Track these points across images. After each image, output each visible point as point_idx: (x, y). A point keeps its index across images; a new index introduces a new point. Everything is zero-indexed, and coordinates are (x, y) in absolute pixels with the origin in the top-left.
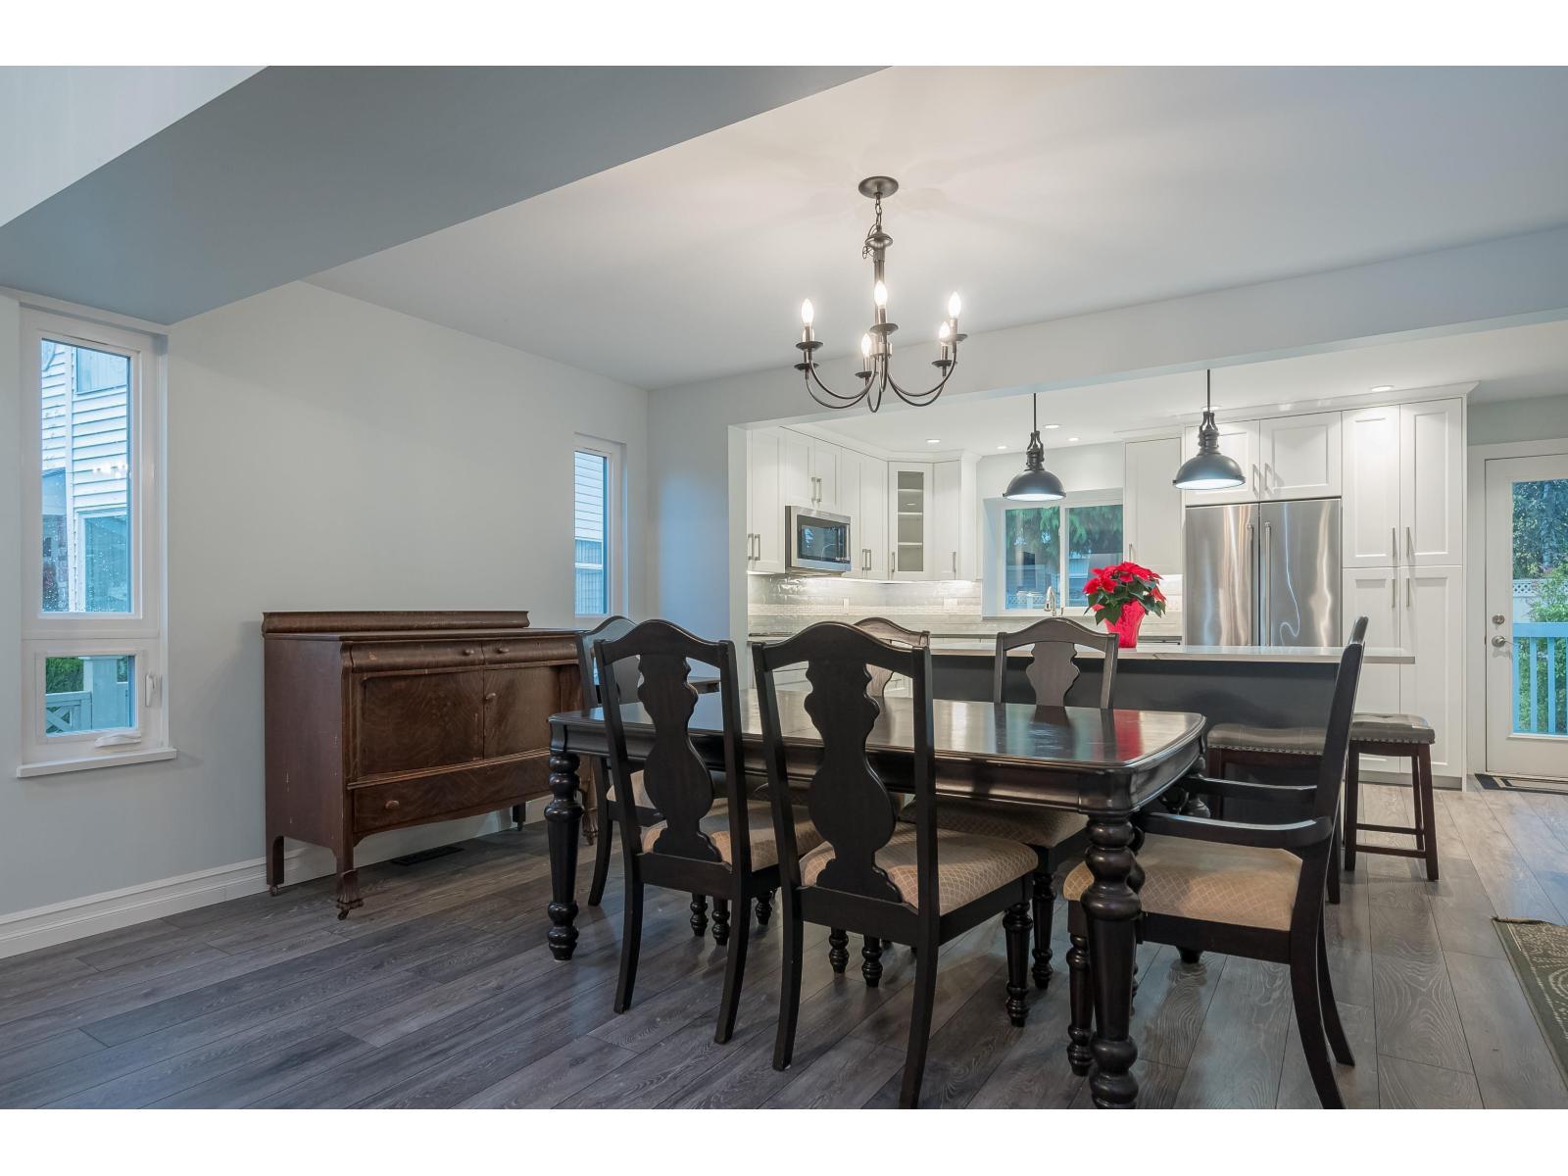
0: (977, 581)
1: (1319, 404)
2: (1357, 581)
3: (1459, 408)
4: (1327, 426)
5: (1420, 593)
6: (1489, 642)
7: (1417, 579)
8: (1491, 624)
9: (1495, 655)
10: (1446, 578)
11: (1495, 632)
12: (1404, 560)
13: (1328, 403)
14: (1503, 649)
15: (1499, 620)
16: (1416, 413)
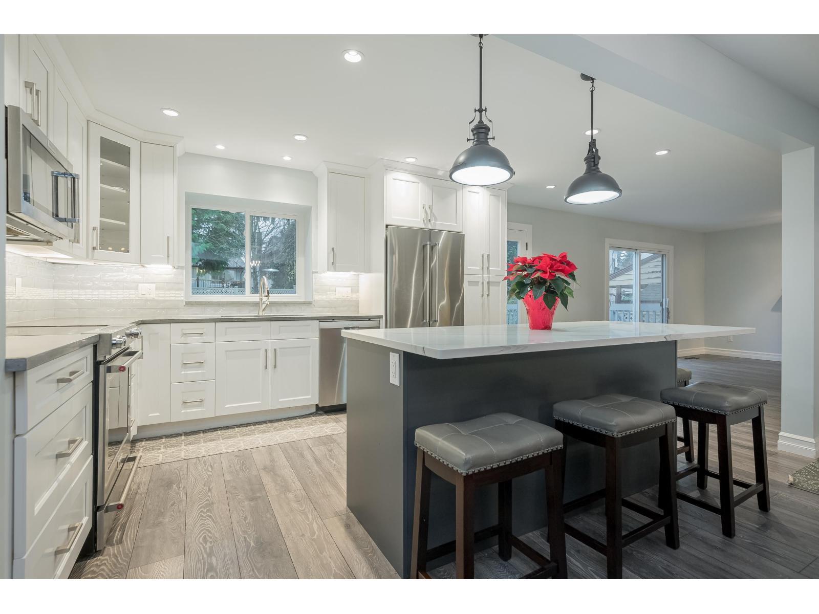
2: (469, 281)
5: (492, 291)
7: (490, 282)
12: (486, 272)
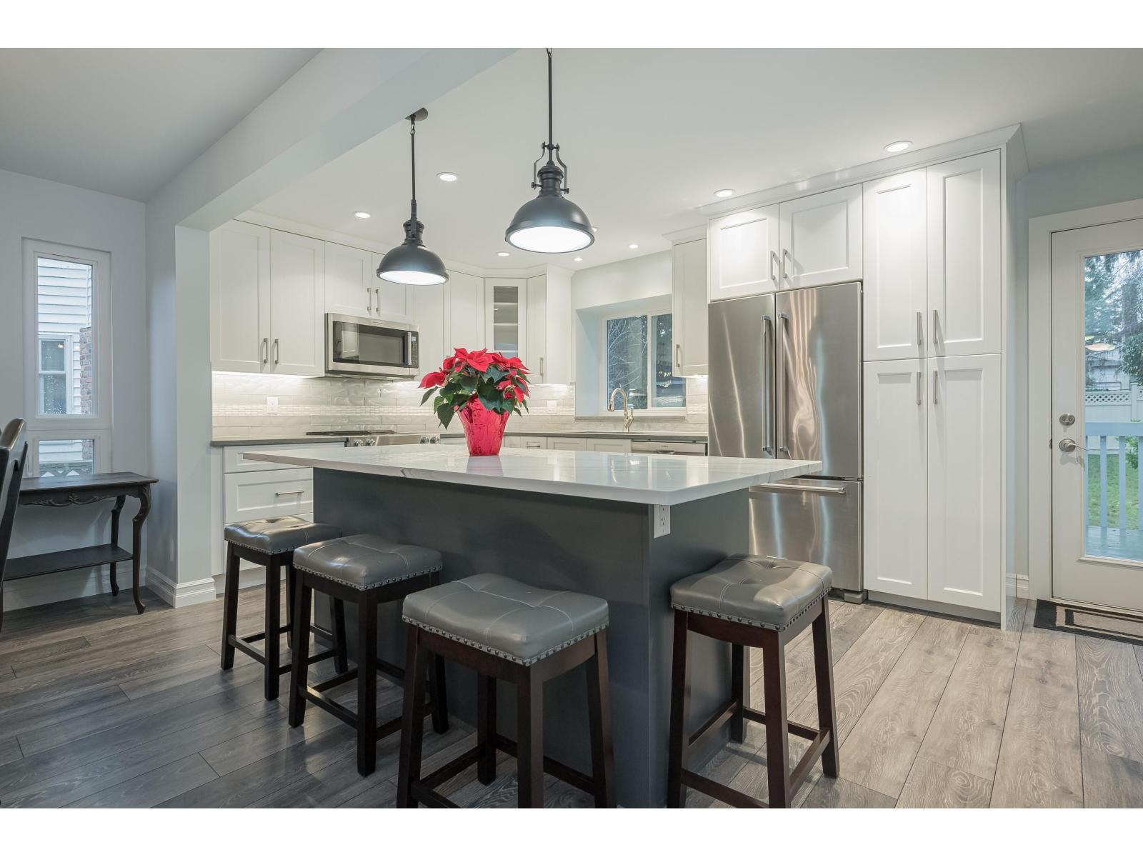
0: (571, 384)
1: (837, 177)
2: (879, 375)
3: (996, 162)
4: (846, 202)
5: (950, 389)
6: (1056, 445)
7: (945, 372)
8: (1058, 426)
9: (1063, 462)
10: (981, 370)
11: (1062, 434)
12: (931, 350)
13: (846, 175)
14: (1073, 454)
15: (1068, 421)
16: (945, 175)
